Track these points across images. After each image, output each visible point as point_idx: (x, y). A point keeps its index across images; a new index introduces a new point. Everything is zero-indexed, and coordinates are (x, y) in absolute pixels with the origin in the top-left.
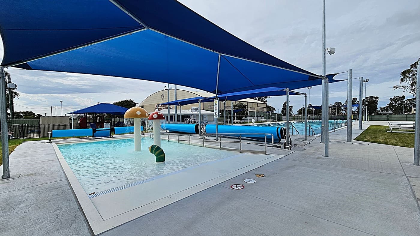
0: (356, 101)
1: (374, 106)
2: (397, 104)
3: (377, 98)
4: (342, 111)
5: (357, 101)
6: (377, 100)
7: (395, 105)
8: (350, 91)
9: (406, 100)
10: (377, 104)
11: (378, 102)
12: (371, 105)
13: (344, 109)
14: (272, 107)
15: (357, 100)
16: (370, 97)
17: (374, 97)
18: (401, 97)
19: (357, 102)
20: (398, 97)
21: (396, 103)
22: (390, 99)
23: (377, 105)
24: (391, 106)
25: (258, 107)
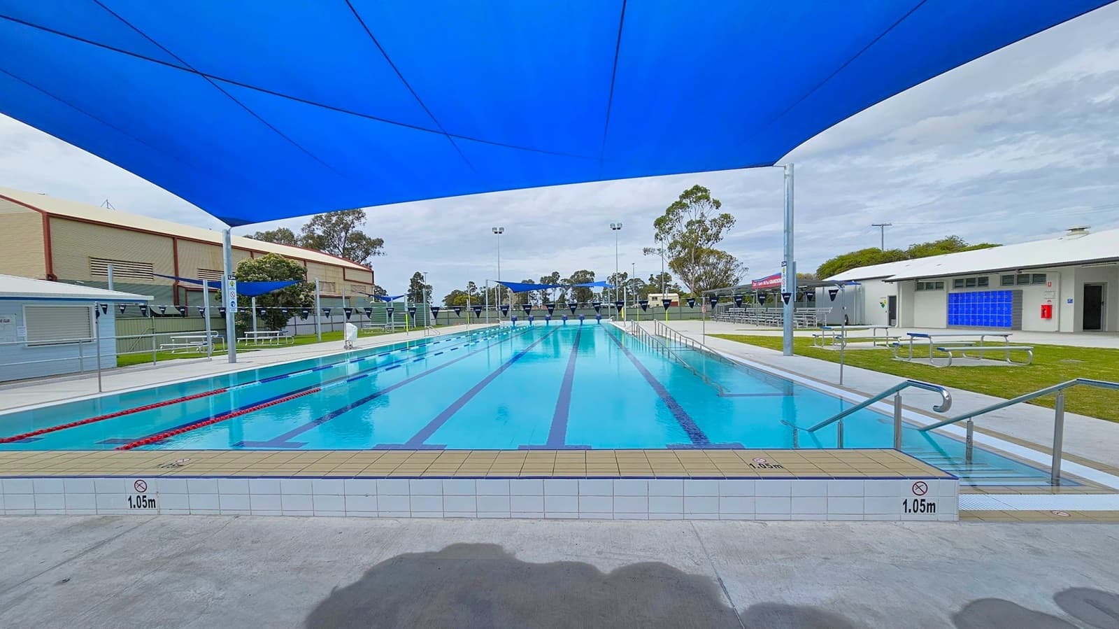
25: (344, 280)
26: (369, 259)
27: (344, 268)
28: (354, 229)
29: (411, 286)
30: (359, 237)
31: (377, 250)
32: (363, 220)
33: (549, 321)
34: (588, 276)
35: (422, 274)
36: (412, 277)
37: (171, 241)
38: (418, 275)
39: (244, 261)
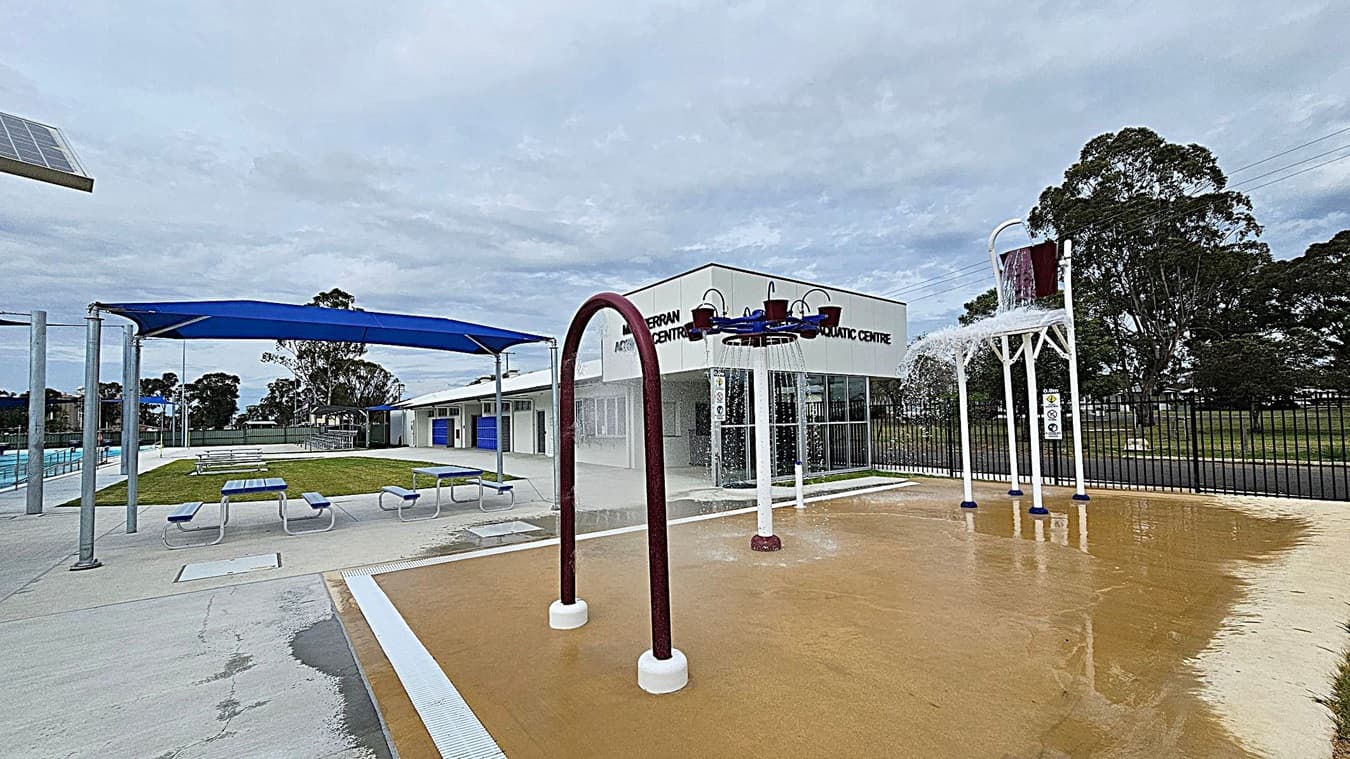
0: (173, 385)
1: (228, 403)
2: (284, 400)
3: (236, 379)
5: (177, 384)
6: (236, 387)
7: (281, 402)
8: (37, 371)
9: (303, 391)
10: (237, 397)
11: (237, 390)
12: (220, 398)
15: (177, 380)
16: (217, 375)
17: (229, 378)
18: (292, 383)
19: (176, 386)
20: (286, 380)
21: (282, 397)
22: (269, 385)
23: (237, 400)
24: (271, 405)
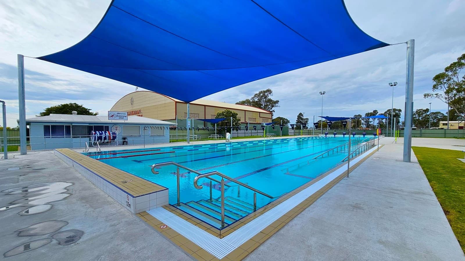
2: (420, 118)
4: (362, 125)
5: (378, 114)
6: (400, 113)
9: (430, 114)
10: (400, 117)
11: (400, 115)
13: (364, 123)
14: (286, 119)
15: (378, 112)
17: (397, 110)
18: (424, 110)
20: (421, 110)
21: (419, 116)
25: (260, 117)
26: (273, 109)
27: (260, 112)
28: (268, 98)
29: (298, 119)
30: (270, 101)
31: (276, 105)
32: (272, 94)
33: (345, 135)
34: (397, 112)
35: (303, 114)
36: (298, 115)
37: (204, 107)
38: (301, 114)
39: (218, 112)
